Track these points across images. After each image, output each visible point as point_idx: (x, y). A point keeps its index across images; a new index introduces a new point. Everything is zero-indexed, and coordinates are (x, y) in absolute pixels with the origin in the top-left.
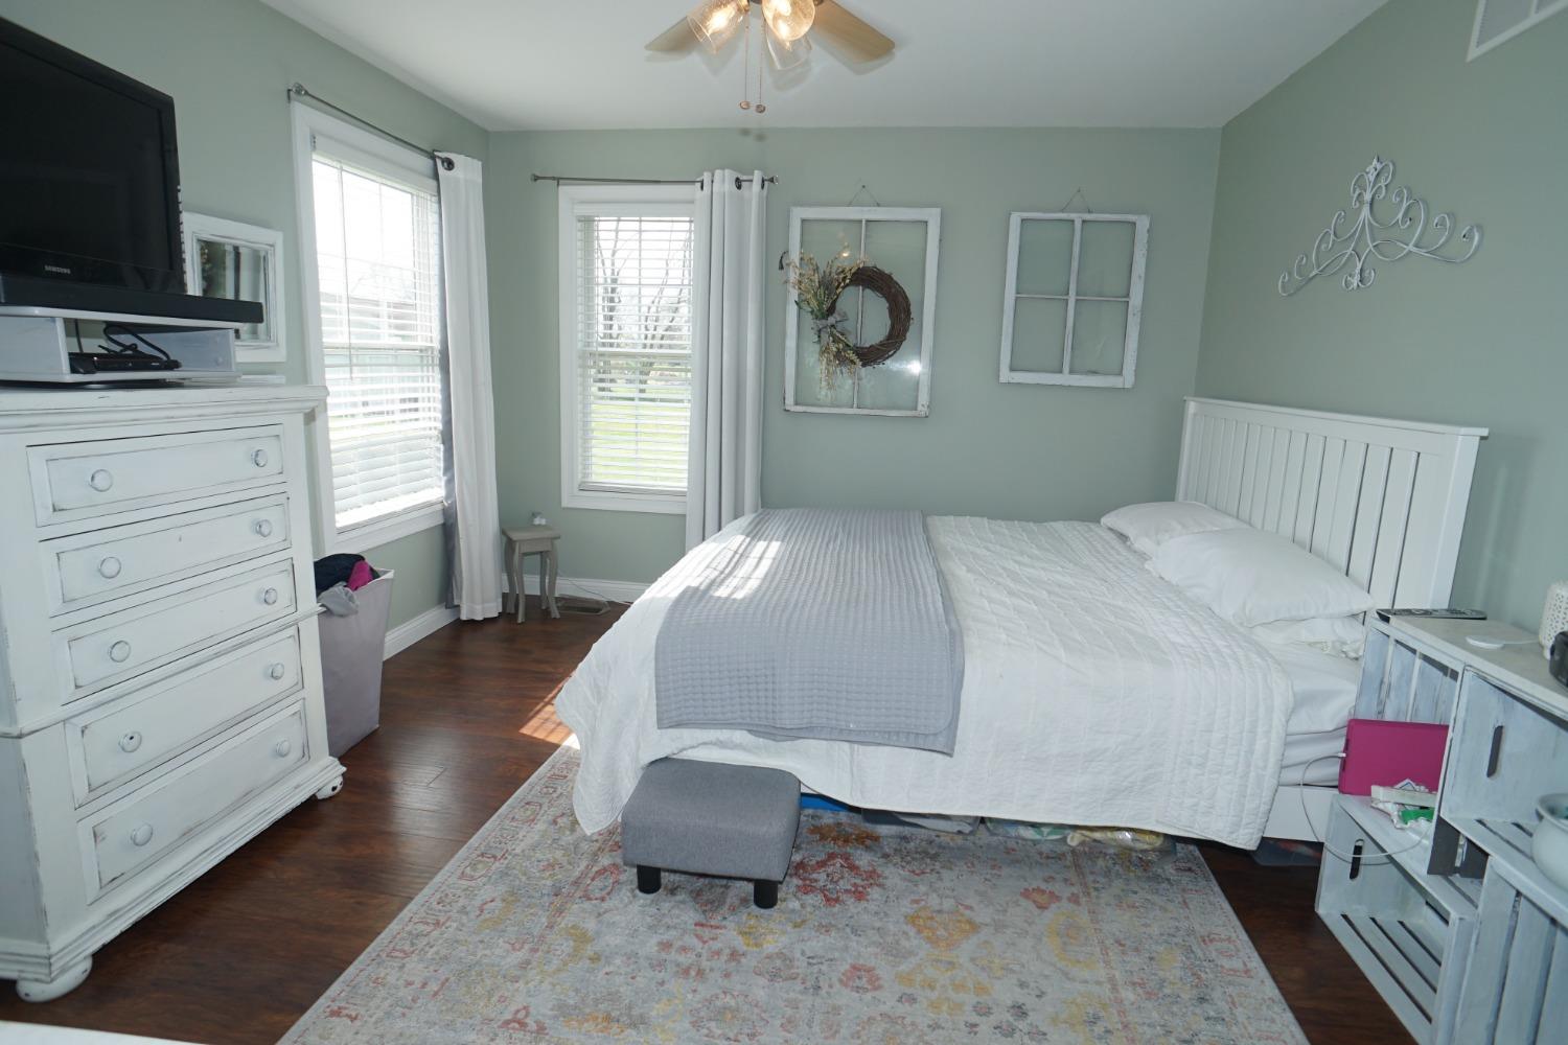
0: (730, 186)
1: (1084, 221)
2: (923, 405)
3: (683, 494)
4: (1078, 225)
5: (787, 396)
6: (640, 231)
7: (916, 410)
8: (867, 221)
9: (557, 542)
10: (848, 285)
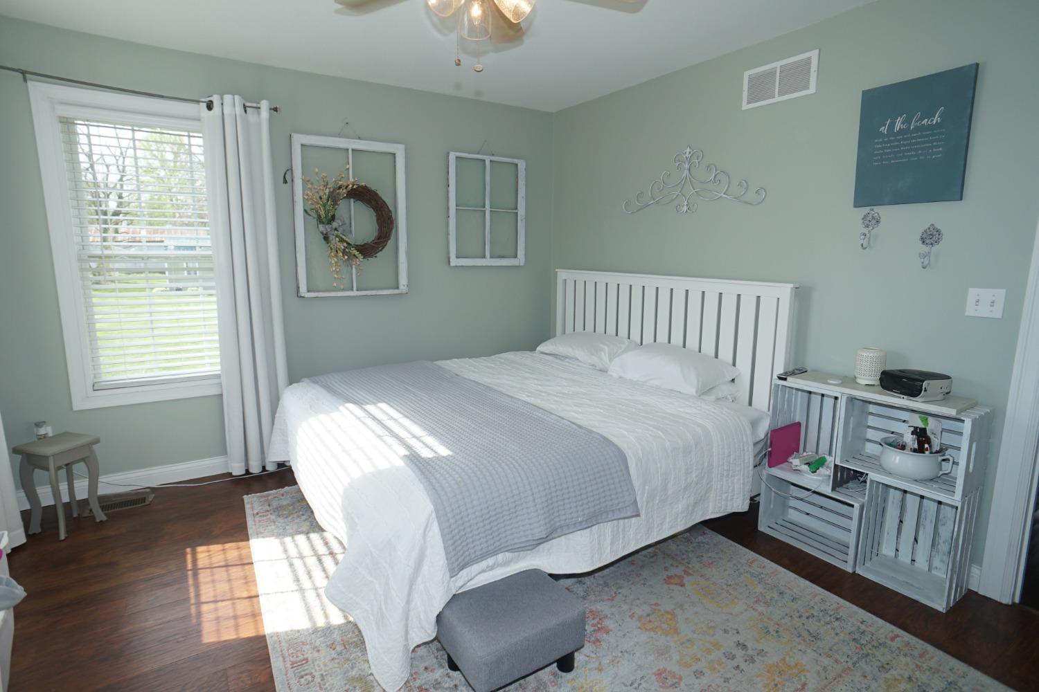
0: (239, 110)
1: (491, 161)
2: (404, 286)
3: (218, 376)
4: (488, 163)
5: (300, 285)
6: (134, 139)
7: (398, 288)
8: (353, 150)
9: (95, 447)
10: (344, 198)
